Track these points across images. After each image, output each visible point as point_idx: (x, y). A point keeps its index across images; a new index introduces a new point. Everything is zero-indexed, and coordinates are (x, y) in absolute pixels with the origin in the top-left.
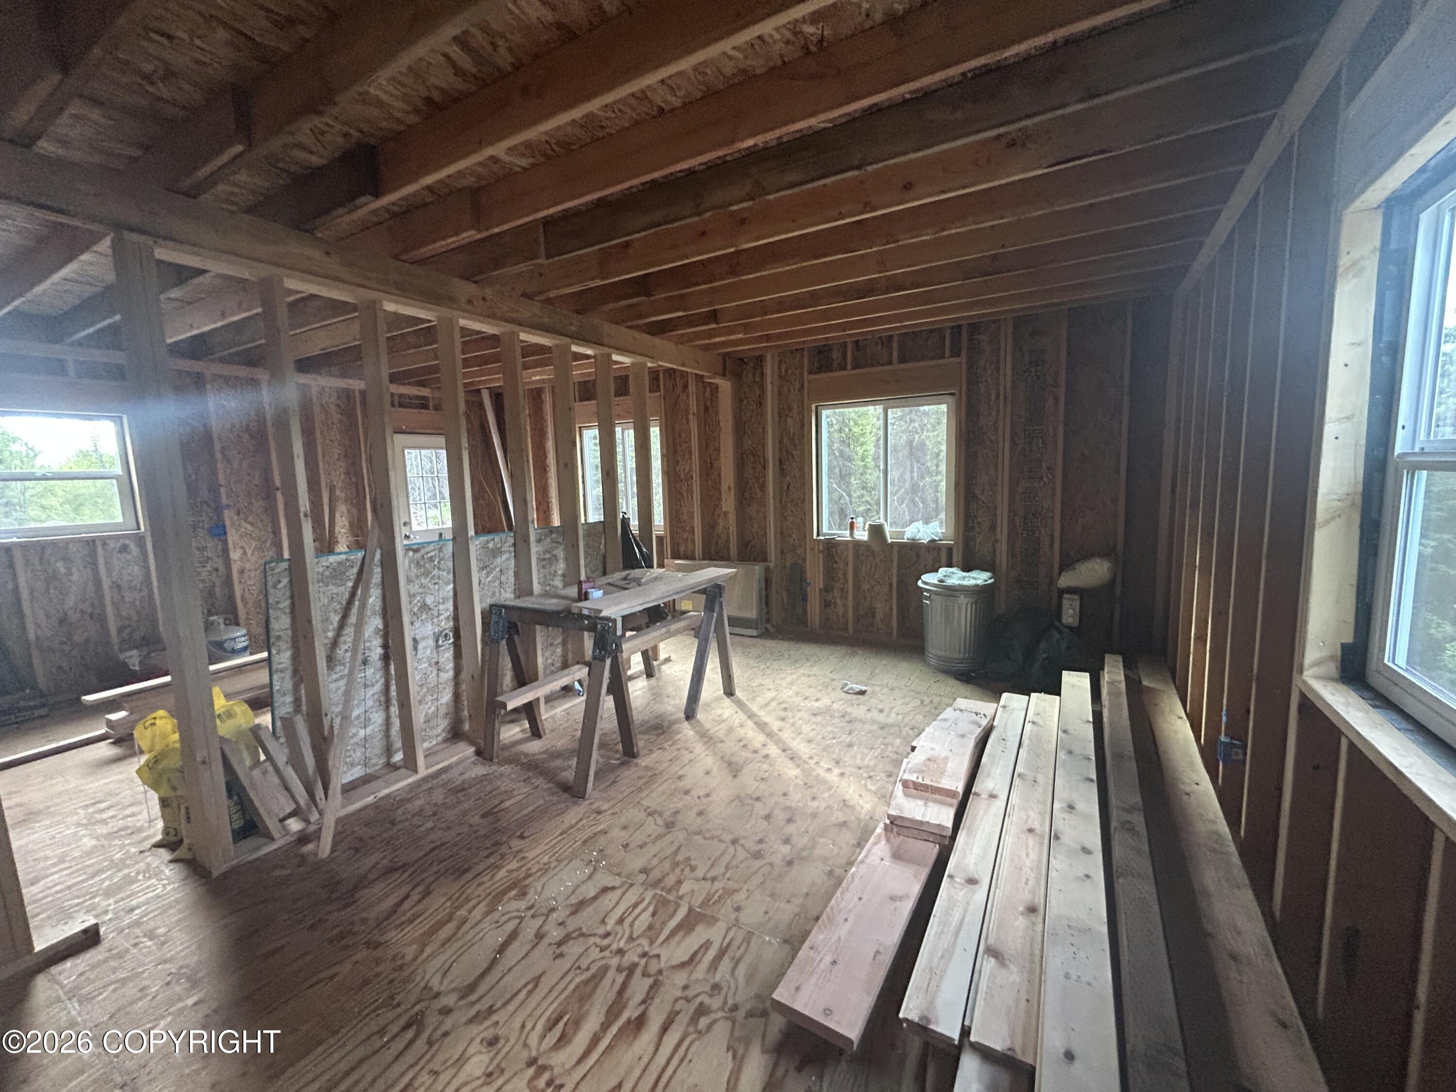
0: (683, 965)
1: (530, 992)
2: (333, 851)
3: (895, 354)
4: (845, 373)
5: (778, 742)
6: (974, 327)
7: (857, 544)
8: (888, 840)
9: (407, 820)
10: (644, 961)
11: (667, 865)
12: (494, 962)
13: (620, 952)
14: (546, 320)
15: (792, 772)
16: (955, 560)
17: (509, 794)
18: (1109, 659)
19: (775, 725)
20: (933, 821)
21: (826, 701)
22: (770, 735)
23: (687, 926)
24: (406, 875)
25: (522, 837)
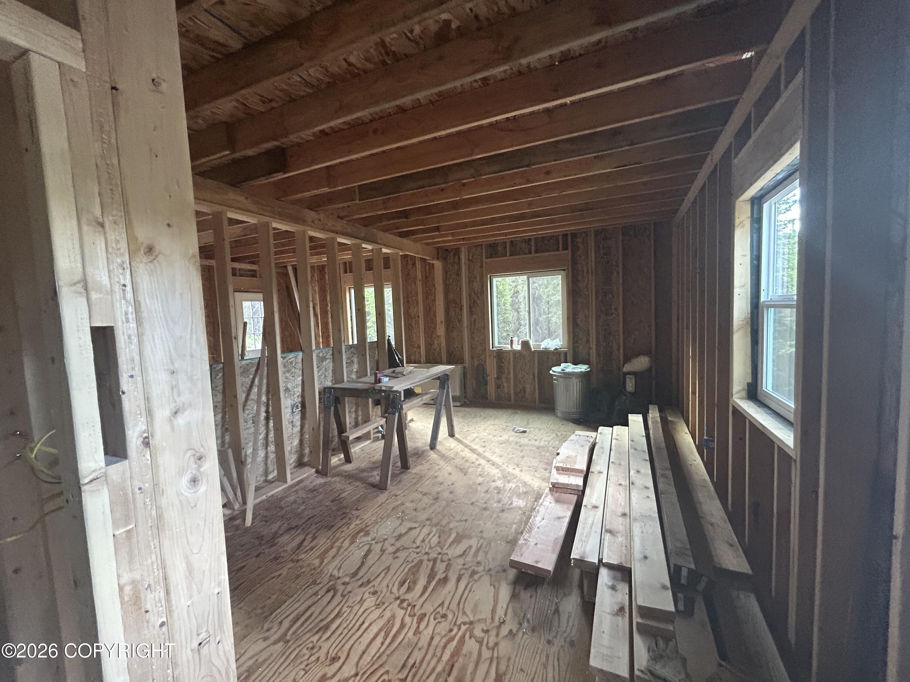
0: (460, 556)
1: (386, 573)
2: (252, 523)
3: (533, 248)
4: (505, 258)
5: (484, 458)
6: (574, 235)
7: (515, 352)
8: (552, 495)
9: (288, 506)
10: (440, 556)
11: (440, 516)
12: (363, 563)
13: (426, 553)
14: (349, 231)
15: (494, 471)
16: (568, 359)
17: (344, 491)
18: (650, 406)
19: (481, 450)
20: (573, 483)
21: (505, 437)
22: (479, 455)
23: (458, 540)
24: (299, 531)
25: (357, 509)
